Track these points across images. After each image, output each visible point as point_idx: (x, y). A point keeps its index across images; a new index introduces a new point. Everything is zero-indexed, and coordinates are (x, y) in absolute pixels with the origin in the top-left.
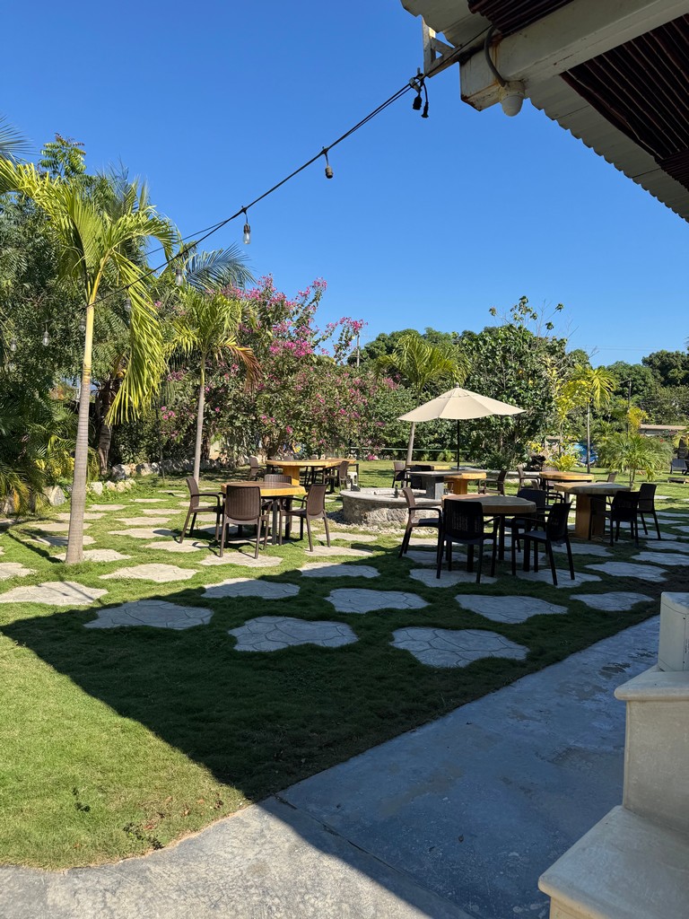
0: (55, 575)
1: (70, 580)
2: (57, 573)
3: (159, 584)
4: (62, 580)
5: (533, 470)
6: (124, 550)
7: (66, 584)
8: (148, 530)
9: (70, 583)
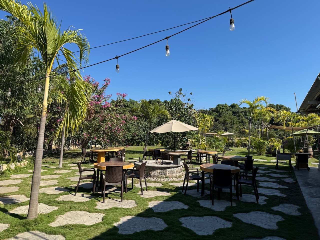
0: (23, 228)
1: (34, 229)
2: (24, 226)
3: (89, 227)
4: (28, 230)
5: (185, 149)
6: (50, 203)
7: (33, 233)
8: (51, 188)
9: (34, 232)
